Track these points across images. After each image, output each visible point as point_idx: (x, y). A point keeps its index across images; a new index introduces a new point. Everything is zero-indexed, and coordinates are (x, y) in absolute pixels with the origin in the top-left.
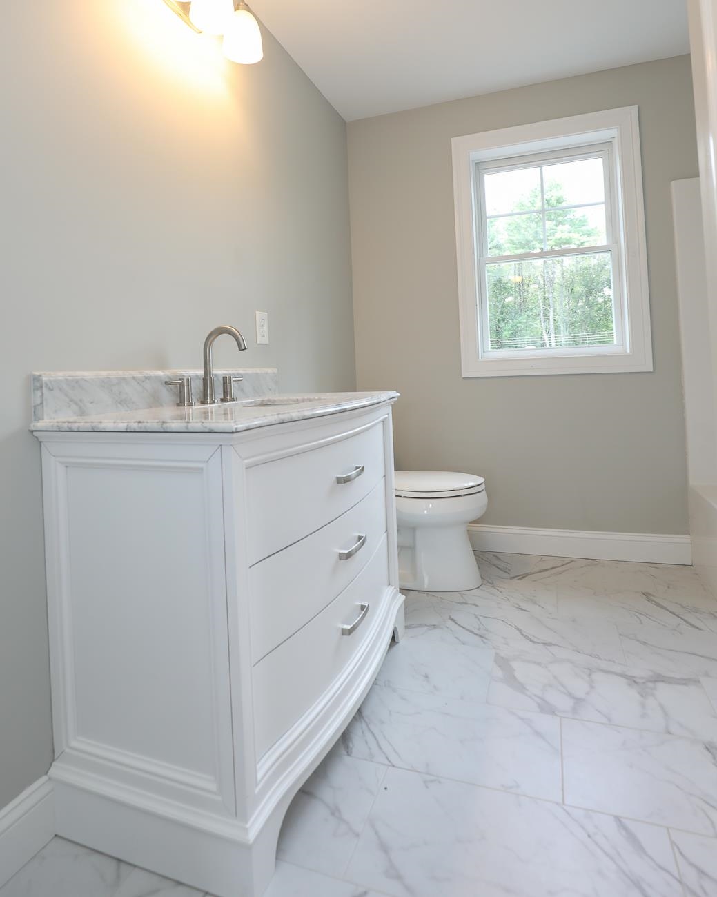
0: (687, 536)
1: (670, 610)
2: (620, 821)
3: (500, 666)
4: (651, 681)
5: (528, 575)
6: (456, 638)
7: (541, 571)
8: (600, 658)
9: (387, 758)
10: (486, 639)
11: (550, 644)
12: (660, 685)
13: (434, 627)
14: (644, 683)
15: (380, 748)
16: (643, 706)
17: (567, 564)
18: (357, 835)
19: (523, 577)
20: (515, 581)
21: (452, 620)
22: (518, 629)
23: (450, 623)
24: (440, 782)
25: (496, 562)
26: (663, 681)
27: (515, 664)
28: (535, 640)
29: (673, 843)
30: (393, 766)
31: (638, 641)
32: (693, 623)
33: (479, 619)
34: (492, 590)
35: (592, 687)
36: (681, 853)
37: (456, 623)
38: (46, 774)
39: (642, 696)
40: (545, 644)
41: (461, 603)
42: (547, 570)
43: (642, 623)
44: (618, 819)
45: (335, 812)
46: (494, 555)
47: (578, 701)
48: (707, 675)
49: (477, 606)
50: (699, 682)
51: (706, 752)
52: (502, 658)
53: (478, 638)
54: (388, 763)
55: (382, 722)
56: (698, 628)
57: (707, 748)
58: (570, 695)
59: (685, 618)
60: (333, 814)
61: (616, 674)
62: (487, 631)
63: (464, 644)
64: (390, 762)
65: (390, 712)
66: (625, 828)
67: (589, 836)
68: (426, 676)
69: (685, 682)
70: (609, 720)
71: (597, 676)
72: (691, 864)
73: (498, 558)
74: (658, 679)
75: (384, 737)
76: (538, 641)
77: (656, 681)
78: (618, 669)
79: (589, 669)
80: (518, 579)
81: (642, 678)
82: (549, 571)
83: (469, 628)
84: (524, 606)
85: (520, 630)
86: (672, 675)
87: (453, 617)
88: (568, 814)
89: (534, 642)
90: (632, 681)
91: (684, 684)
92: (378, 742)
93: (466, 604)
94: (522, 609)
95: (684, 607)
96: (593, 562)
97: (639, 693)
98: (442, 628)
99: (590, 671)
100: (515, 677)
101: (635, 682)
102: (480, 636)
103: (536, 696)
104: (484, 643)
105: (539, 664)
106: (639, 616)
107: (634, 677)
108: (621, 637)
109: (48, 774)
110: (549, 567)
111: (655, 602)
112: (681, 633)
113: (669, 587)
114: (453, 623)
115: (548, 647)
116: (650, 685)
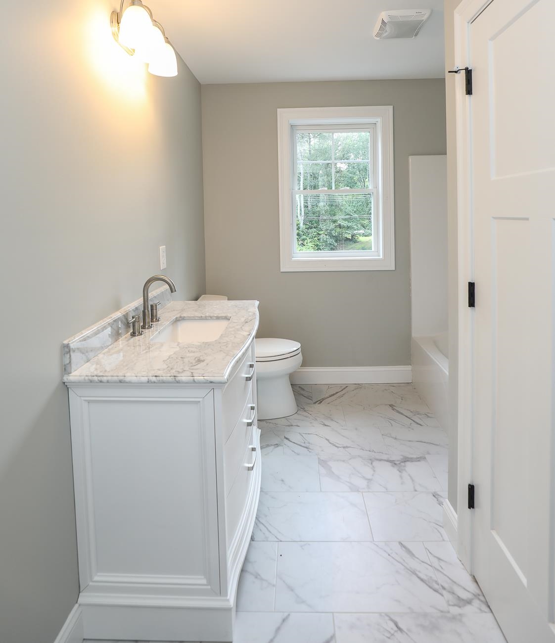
0: (410, 366)
1: (405, 415)
2: (401, 544)
3: (323, 466)
4: (402, 462)
5: (323, 399)
6: (293, 451)
7: (331, 396)
8: (375, 452)
9: (276, 537)
10: (310, 449)
11: (347, 447)
12: (408, 464)
13: (277, 445)
14: (399, 464)
15: (270, 532)
16: (401, 477)
17: (344, 389)
18: (274, 586)
19: (321, 402)
20: (317, 405)
21: (287, 439)
22: (327, 439)
23: (286, 441)
24: (309, 545)
25: (302, 392)
26: (407, 461)
27: (330, 463)
28: (338, 445)
29: (426, 549)
30: (281, 541)
31: (392, 437)
32: (417, 422)
33: (302, 436)
34: (305, 413)
35: (374, 471)
36: (430, 553)
37: (289, 440)
38: (77, 602)
39: (400, 472)
40: (344, 447)
41: (289, 426)
42: (333, 395)
43: (392, 426)
44: (400, 543)
45: (257, 576)
46: (300, 387)
47: (369, 480)
48: (428, 453)
49: (299, 426)
50: (425, 458)
51: (433, 498)
52: (323, 460)
53: (305, 449)
54: (277, 540)
55: (266, 516)
56: (420, 425)
57: (434, 496)
58: (364, 477)
59: (413, 419)
60: (256, 577)
61: (385, 460)
62: (309, 443)
63: (298, 454)
64: (278, 539)
65: (268, 508)
66: (404, 547)
67: (389, 555)
68: (283, 481)
69: (419, 459)
70: (387, 489)
71: (376, 463)
72: (435, 557)
73: (303, 389)
74: (406, 460)
75: (270, 525)
76: (341, 446)
77: (405, 461)
78: (385, 457)
79: (371, 460)
80: (318, 404)
81: (398, 461)
82: (335, 396)
83: (299, 443)
84: (327, 423)
85: (328, 440)
86: (412, 456)
87: (286, 437)
88: (377, 546)
89: (338, 447)
90: (393, 463)
91: (419, 461)
92: (267, 528)
93: (292, 426)
94: (326, 425)
95: (411, 412)
96: (359, 386)
97: (398, 470)
98: (282, 446)
99: (372, 461)
100: (333, 473)
101: (395, 464)
102: (306, 448)
103: (347, 482)
104: (310, 452)
105: (344, 461)
106: (390, 421)
107: (394, 461)
108: (384, 436)
109: (78, 602)
110: (334, 393)
111: (397, 411)
112: (413, 429)
113: (402, 399)
114: (288, 441)
115: (346, 449)
116: (403, 464)
